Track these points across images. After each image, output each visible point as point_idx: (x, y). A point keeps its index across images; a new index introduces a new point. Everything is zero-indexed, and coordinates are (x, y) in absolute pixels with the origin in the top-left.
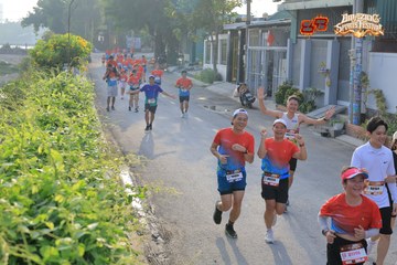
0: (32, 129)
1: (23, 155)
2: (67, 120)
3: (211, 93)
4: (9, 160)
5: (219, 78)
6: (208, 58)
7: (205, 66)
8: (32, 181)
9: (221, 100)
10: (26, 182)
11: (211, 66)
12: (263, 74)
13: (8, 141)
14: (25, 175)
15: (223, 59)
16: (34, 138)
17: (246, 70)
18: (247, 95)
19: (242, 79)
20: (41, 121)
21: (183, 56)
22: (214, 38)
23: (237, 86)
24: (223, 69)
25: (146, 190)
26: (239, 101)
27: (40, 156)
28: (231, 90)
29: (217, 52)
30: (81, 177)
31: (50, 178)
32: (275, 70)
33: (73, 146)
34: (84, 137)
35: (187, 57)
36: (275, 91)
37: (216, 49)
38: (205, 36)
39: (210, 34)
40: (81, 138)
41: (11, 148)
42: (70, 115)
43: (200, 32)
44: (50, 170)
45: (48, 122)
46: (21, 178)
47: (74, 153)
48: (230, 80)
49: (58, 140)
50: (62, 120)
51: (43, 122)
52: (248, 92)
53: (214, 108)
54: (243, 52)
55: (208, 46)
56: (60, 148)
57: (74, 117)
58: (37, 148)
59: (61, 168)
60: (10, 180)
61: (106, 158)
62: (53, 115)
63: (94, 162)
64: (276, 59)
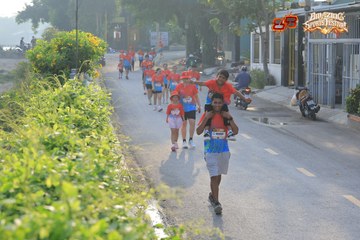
0: (35, 155)
1: (27, 189)
2: (79, 141)
3: (262, 101)
4: (8, 195)
5: (272, 81)
6: (256, 56)
7: (253, 66)
8: (40, 222)
9: (275, 110)
10: (33, 224)
11: (260, 66)
12: (330, 75)
13: (6, 170)
14: (30, 215)
15: (276, 56)
16: (39, 167)
17: (307, 70)
18: (309, 103)
19: (301, 81)
20: (46, 144)
21: (223, 54)
22: (264, 30)
23: (296, 92)
24: (276, 70)
25: (182, 231)
26: (298, 110)
27: (47, 189)
28: (288, 96)
29: (267, 47)
30: (101, 216)
31: (62, 219)
32: (345, 69)
33: (89, 177)
34: (102, 165)
35: (229, 55)
36: (346, 97)
37: (266, 44)
38: (252, 28)
39: (259, 25)
40: (98, 166)
41: (10, 179)
42: (82, 136)
43: (245, 22)
44: (62, 207)
45: (54, 146)
46: (26, 218)
47: (90, 185)
48: (285, 83)
49: (70, 169)
50: (72, 143)
51: (49, 145)
52: (310, 98)
53: (266, 121)
54: (302, 47)
55: (256, 40)
56: (72, 178)
57: (87, 138)
58: (43, 179)
59: (76, 205)
60: (12, 222)
61: (129, 191)
62: (61, 136)
63: (115, 195)
64: (345, 54)
